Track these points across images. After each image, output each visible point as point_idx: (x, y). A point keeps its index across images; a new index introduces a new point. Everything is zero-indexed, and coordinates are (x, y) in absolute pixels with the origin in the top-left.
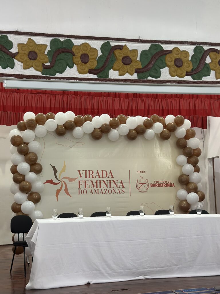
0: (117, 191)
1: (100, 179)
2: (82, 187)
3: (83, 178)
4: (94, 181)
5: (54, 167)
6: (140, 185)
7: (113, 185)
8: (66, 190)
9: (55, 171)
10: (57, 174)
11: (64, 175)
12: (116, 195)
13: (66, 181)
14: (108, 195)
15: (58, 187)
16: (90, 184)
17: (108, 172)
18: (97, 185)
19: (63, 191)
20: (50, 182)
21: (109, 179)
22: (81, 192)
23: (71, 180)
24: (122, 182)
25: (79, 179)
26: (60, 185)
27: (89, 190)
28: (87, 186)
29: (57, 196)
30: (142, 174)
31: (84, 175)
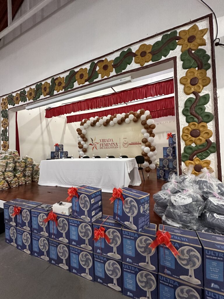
0: (115, 147)
1: (108, 143)
2: (101, 146)
3: (102, 143)
4: (106, 143)
5: (92, 139)
6: (124, 145)
7: (113, 145)
8: (96, 147)
9: (92, 140)
10: (93, 141)
11: (95, 142)
12: (114, 149)
13: (96, 144)
14: (111, 149)
15: (93, 146)
16: (104, 145)
17: (111, 139)
18: (107, 145)
19: (95, 148)
20: (91, 144)
21: (111, 142)
22: (101, 148)
23: (97, 143)
24: (116, 143)
25: (100, 143)
26: (94, 145)
27: (104, 147)
28: (103, 146)
29: (93, 149)
30: (125, 140)
31: (102, 141)
